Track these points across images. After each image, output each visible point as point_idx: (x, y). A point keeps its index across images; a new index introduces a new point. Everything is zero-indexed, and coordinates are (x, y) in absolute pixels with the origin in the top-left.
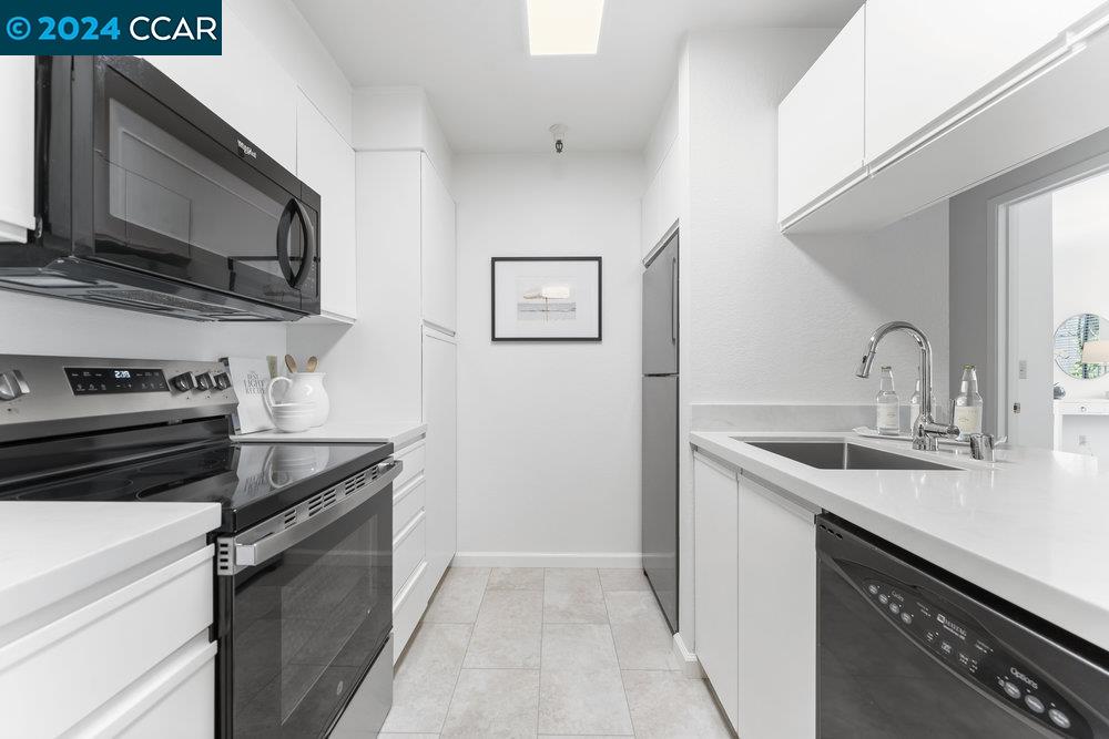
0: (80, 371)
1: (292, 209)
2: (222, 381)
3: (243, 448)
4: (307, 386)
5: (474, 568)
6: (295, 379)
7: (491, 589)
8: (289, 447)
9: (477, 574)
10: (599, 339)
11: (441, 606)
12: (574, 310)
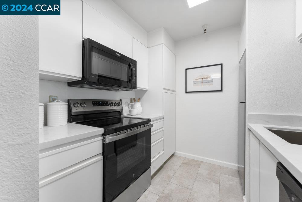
0: (94, 102)
1: (129, 66)
2: (119, 104)
3: (124, 118)
4: (137, 105)
5: (180, 157)
6: (135, 103)
7: (184, 164)
8: (132, 119)
9: (181, 158)
10: (221, 91)
11: (169, 164)
12: (212, 82)
